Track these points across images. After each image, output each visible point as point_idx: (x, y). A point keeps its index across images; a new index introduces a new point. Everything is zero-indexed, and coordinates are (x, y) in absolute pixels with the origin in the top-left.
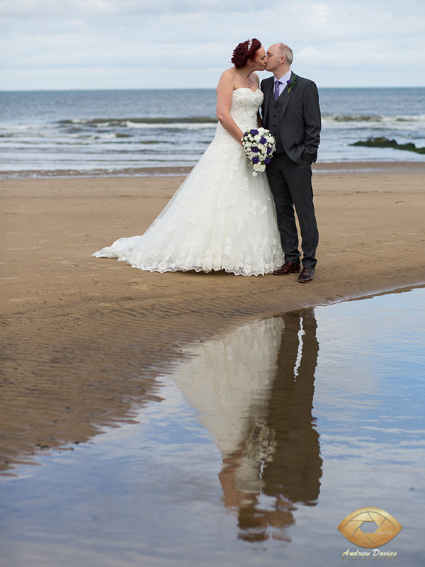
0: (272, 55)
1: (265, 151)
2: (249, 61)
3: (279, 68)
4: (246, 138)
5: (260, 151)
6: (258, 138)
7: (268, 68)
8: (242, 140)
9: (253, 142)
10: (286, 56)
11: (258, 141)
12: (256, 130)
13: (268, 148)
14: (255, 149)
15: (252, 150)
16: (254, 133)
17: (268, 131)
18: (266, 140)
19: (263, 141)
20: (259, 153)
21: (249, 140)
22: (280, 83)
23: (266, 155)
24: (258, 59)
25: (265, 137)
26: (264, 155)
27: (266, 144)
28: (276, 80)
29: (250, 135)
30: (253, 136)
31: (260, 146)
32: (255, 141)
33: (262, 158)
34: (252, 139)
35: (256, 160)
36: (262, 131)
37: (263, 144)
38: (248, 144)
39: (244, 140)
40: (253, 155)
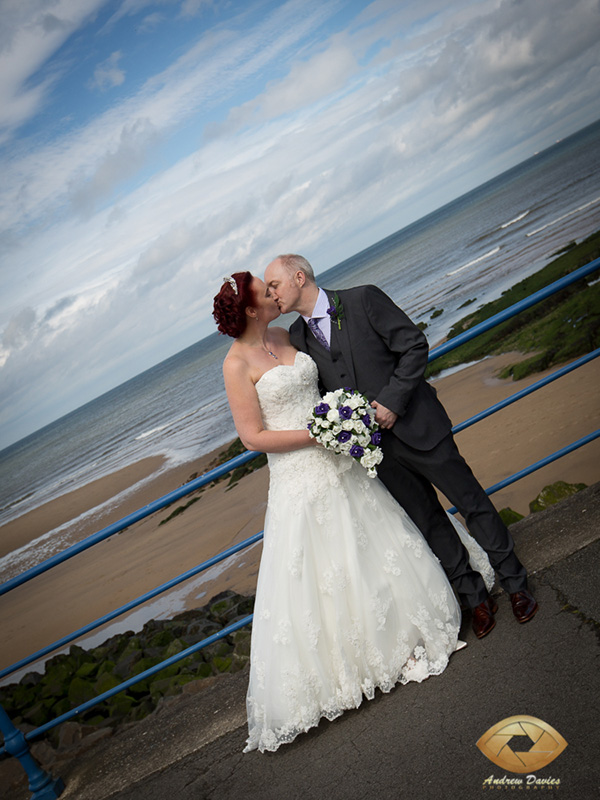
0: (279, 282)
1: (360, 426)
2: (248, 312)
3: (302, 297)
4: (316, 430)
5: (353, 432)
6: (333, 415)
7: (284, 308)
8: (312, 436)
9: (331, 428)
10: (302, 269)
11: (338, 420)
12: (323, 405)
13: (362, 417)
14: (344, 436)
15: (340, 441)
16: (321, 412)
17: (341, 391)
18: (348, 408)
19: (346, 413)
20: (353, 437)
21: (323, 430)
22: (317, 320)
23: (367, 432)
24: (261, 299)
25: (345, 405)
26: (363, 434)
27: (354, 416)
28: (307, 319)
29: (319, 421)
30: (324, 417)
31: (348, 425)
32: (333, 423)
33: (364, 441)
34: (326, 424)
35: (357, 452)
36: (330, 398)
37: (349, 418)
38: (327, 437)
39: (316, 435)
40: (346, 447)
